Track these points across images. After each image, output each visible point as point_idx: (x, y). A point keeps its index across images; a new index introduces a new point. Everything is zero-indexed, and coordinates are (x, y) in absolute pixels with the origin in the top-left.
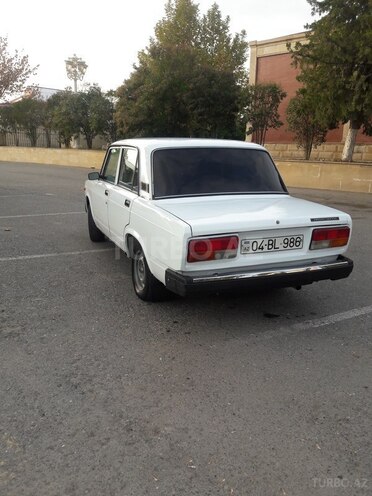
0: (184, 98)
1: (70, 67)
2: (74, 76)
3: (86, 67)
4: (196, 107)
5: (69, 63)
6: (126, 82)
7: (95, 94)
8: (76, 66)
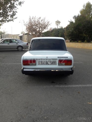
0: (81, 28)
1: (56, 23)
2: (57, 25)
3: (60, 22)
4: (84, 30)
5: (56, 22)
6: (68, 25)
7: (62, 29)
8: (58, 22)
